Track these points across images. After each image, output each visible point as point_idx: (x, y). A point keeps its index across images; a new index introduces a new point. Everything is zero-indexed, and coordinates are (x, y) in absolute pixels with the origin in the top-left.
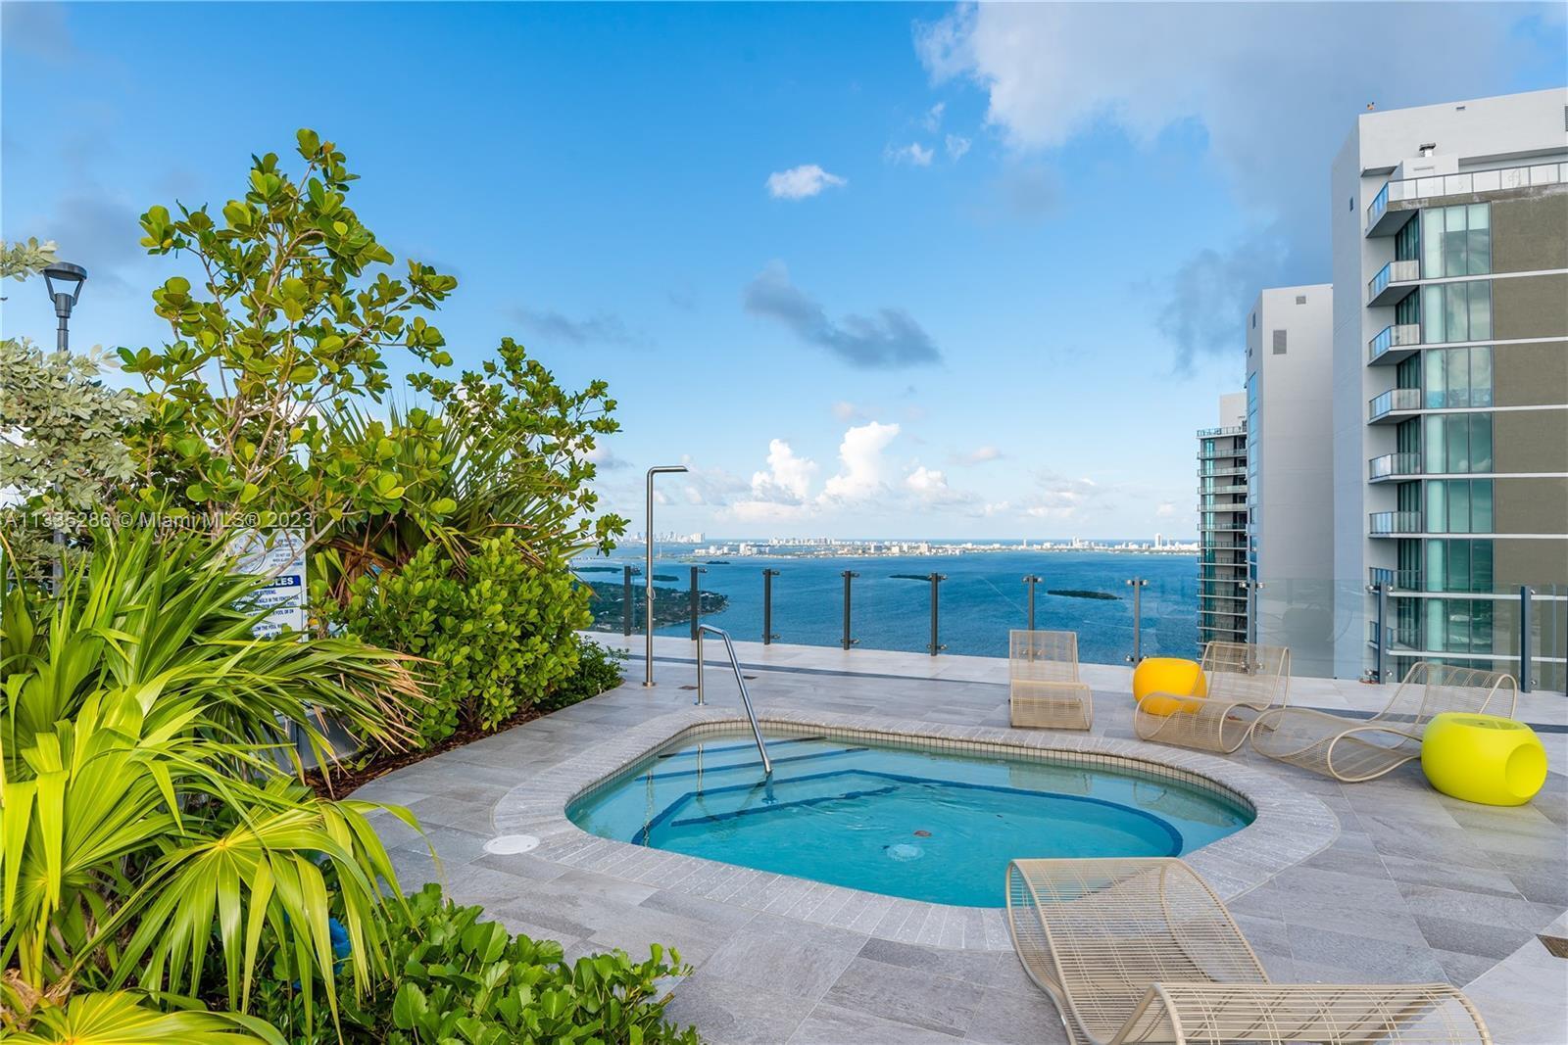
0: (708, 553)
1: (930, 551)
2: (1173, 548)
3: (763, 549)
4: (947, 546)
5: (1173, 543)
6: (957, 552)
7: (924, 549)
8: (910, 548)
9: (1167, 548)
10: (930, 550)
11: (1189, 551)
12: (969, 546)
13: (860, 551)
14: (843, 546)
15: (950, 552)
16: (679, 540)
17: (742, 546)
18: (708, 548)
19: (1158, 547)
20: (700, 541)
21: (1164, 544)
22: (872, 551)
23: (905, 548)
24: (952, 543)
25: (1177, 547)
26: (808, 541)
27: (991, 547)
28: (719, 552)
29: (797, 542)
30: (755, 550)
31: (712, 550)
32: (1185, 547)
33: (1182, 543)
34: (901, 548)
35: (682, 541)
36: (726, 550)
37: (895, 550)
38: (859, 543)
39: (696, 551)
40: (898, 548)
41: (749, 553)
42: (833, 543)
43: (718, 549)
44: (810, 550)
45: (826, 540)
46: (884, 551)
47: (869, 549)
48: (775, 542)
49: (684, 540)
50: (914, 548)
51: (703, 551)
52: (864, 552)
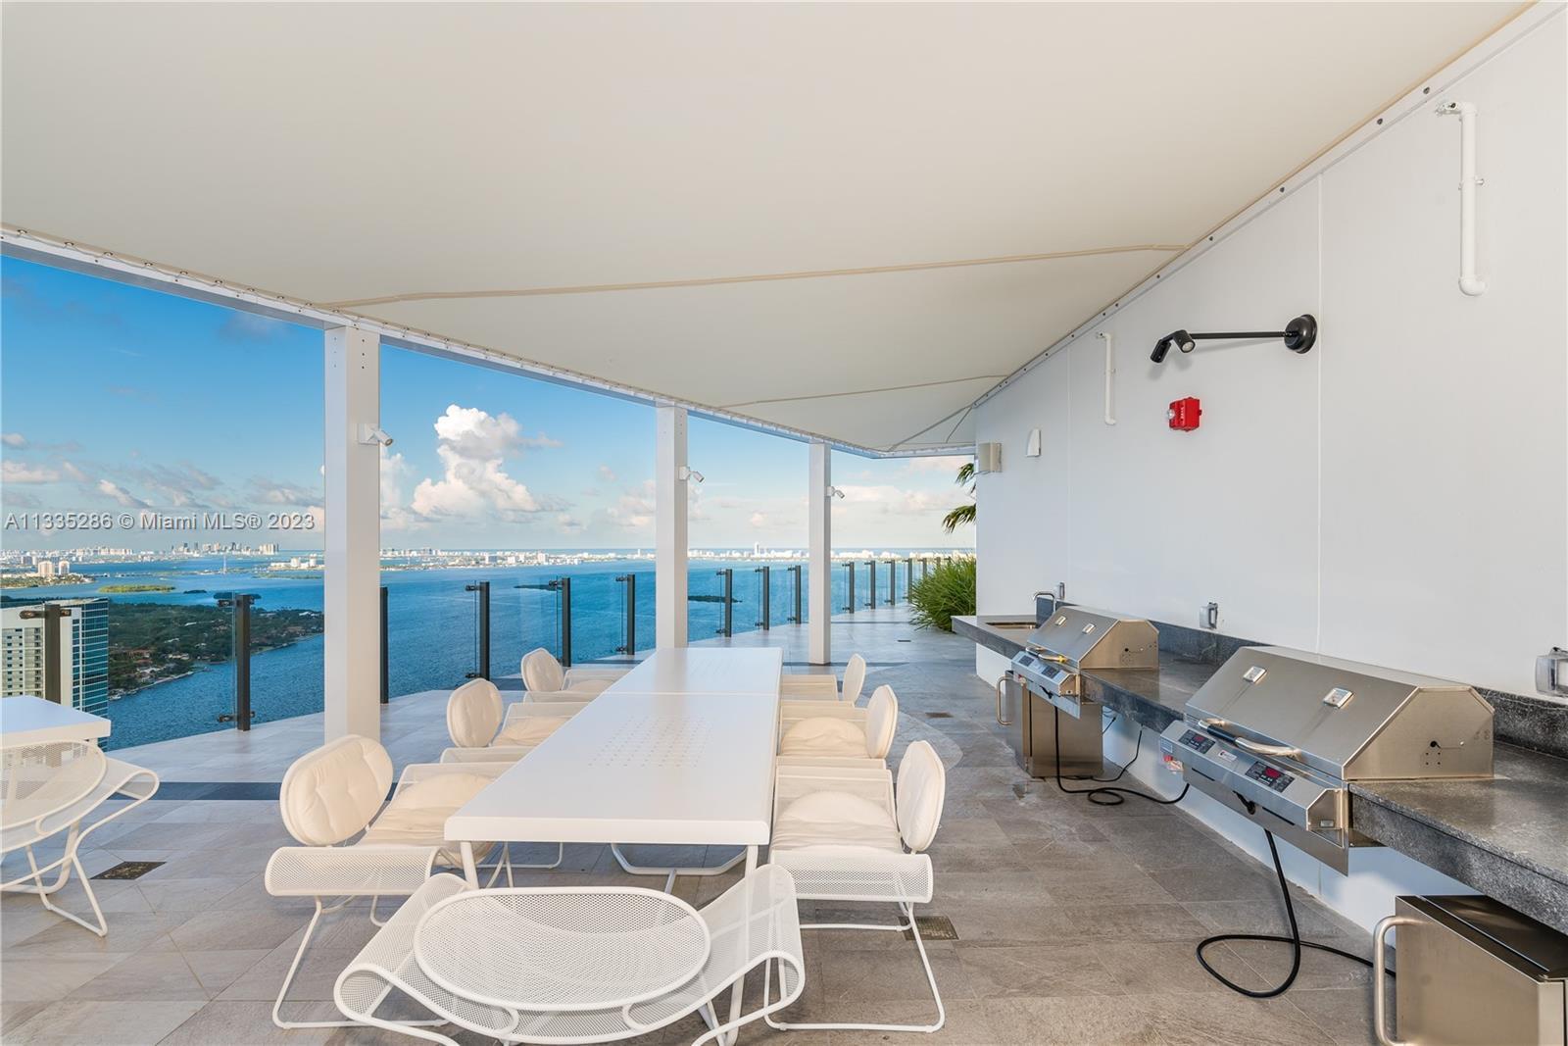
0: (289, 567)
1: (547, 560)
2: (769, 556)
4: (563, 556)
5: (769, 551)
6: (576, 562)
7: (541, 558)
8: (526, 558)
9: (765, 555)
11: (783, 558)
12: (586, 555)
13: (474, 562)
14: (452, 558)
16: (244, 554)
19: (757, 555)
20: (273, 554)
21: (762, 552)
22: (487, 561)
23: (522, 558)
24: (568, 552)
25: (773, 554)
26: (410, 551)
27: (607, 556)
28: (304, 566)
31: (294, 563)
32: (779, 555)
33: (777, 550)
34: (517, 558)
35: (249, 554)
36: (312, 562)
37: (511, 560)
38: (468, 554)
39: (273, 564)
40: (514, 558)
42: (440, 553)
43: (302, 562)
45: (430, 551)
46: (499, 561)
47: (484, 559)
49: (251, 553)
50: (530, 558)
51: (283, 564)
52: (477, 563)
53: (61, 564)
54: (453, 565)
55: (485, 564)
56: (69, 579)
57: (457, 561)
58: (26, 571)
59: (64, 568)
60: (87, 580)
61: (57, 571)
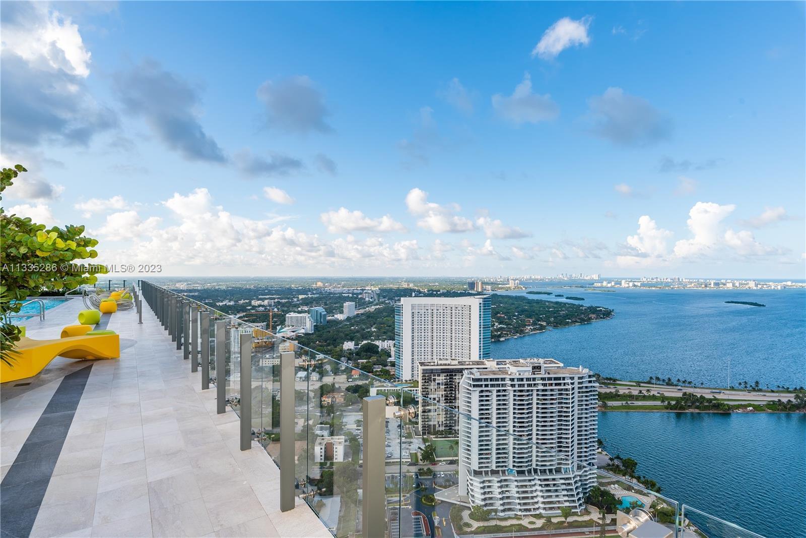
0: (602, 285)
3: (636, 283)
4: (771, 283)
6: (779, 287)
7: (752, 285)
8: (740, 284)
10: (756, 285)
12: (789, 283)
13: (703, 286)
14: (691, 283)
15: (773, 287)
16: (585, 278)
17: (623, 282)
18: (602, 283)
20: (597, 279)
22: (712, 286)
23: (737, 284)
24: (774, 281)
26: (667, 279)
28: (609, 285)
29: (659, 280)
30: (631, 284)
31: (605, 284)
35: (587, 279)
36: (613, 284)
37: (730, 286)
38: (702, 281)
39: (595, 284)
40: (731, 284)
41: (627, 285)
42: (684, 280)
43: (609, 283)
44: (667, 284)
45: (679, 279)
46: (721, 286)
48: (644, 280)
49: (588, 278)
50: (744, 284)
51: (599, 284)
52: (706, 286)
53: (516, 281)
54: (690, 287)
55: (710, 287)
56: (518, 288)
57: (693, 285)
58: (507, 284)
59: (517, 283)
60: (524, 289)
61: (515, 284)
